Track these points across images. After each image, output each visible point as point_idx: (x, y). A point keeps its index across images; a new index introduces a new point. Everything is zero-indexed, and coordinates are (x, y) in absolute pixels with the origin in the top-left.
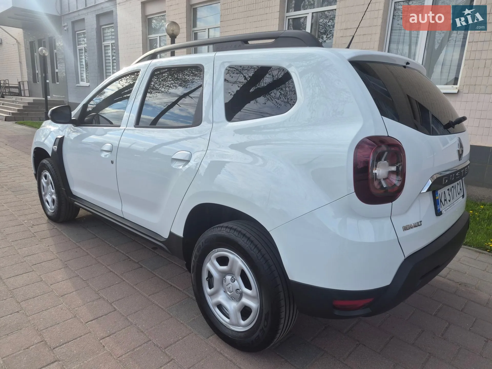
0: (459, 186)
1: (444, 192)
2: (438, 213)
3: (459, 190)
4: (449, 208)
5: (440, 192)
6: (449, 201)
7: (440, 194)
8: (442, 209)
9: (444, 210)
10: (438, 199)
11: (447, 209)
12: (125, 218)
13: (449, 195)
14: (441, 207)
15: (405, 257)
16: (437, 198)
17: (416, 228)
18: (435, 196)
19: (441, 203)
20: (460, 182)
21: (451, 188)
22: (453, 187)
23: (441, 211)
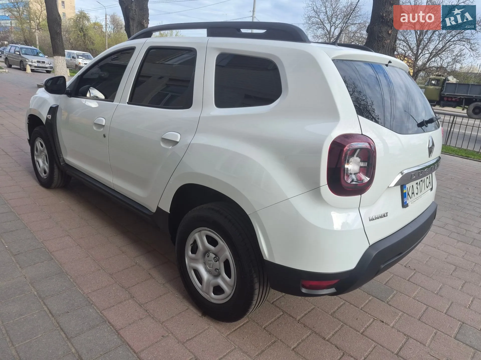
0: (428, 180)
1: (413, 186)
2: (405, 205)
3: (428, 184)
4: (415, 201)
5: (408, 186)
6: (417, 194)
7: (407, 188)
8: (409, 201)
9: (410, 203)
10: (406, 193)
11: (414, 202)
12: (115, 190)
13: (417, 188)
14: (408, 200)
15: (370, 244)
16: (404, 191)
17: (382, 218)
18: (403, 189)
19: (409, 196)
20: (429, 176)
21: (420, 182)
22: (422, 181)
23: (408, 203)
